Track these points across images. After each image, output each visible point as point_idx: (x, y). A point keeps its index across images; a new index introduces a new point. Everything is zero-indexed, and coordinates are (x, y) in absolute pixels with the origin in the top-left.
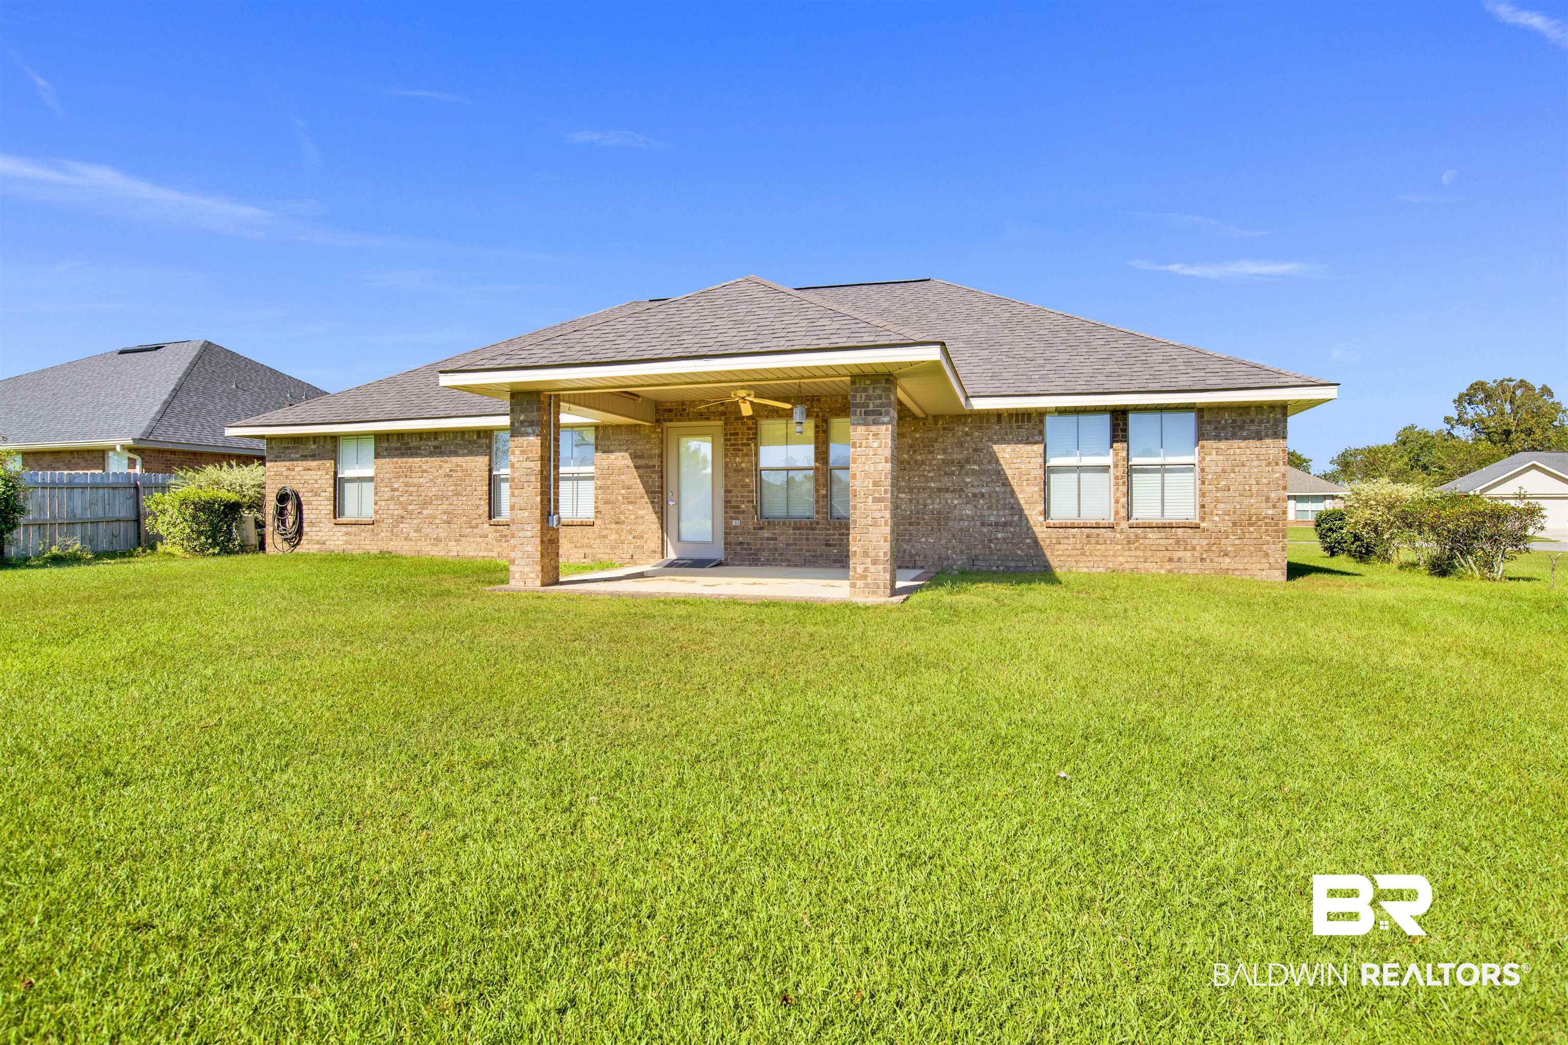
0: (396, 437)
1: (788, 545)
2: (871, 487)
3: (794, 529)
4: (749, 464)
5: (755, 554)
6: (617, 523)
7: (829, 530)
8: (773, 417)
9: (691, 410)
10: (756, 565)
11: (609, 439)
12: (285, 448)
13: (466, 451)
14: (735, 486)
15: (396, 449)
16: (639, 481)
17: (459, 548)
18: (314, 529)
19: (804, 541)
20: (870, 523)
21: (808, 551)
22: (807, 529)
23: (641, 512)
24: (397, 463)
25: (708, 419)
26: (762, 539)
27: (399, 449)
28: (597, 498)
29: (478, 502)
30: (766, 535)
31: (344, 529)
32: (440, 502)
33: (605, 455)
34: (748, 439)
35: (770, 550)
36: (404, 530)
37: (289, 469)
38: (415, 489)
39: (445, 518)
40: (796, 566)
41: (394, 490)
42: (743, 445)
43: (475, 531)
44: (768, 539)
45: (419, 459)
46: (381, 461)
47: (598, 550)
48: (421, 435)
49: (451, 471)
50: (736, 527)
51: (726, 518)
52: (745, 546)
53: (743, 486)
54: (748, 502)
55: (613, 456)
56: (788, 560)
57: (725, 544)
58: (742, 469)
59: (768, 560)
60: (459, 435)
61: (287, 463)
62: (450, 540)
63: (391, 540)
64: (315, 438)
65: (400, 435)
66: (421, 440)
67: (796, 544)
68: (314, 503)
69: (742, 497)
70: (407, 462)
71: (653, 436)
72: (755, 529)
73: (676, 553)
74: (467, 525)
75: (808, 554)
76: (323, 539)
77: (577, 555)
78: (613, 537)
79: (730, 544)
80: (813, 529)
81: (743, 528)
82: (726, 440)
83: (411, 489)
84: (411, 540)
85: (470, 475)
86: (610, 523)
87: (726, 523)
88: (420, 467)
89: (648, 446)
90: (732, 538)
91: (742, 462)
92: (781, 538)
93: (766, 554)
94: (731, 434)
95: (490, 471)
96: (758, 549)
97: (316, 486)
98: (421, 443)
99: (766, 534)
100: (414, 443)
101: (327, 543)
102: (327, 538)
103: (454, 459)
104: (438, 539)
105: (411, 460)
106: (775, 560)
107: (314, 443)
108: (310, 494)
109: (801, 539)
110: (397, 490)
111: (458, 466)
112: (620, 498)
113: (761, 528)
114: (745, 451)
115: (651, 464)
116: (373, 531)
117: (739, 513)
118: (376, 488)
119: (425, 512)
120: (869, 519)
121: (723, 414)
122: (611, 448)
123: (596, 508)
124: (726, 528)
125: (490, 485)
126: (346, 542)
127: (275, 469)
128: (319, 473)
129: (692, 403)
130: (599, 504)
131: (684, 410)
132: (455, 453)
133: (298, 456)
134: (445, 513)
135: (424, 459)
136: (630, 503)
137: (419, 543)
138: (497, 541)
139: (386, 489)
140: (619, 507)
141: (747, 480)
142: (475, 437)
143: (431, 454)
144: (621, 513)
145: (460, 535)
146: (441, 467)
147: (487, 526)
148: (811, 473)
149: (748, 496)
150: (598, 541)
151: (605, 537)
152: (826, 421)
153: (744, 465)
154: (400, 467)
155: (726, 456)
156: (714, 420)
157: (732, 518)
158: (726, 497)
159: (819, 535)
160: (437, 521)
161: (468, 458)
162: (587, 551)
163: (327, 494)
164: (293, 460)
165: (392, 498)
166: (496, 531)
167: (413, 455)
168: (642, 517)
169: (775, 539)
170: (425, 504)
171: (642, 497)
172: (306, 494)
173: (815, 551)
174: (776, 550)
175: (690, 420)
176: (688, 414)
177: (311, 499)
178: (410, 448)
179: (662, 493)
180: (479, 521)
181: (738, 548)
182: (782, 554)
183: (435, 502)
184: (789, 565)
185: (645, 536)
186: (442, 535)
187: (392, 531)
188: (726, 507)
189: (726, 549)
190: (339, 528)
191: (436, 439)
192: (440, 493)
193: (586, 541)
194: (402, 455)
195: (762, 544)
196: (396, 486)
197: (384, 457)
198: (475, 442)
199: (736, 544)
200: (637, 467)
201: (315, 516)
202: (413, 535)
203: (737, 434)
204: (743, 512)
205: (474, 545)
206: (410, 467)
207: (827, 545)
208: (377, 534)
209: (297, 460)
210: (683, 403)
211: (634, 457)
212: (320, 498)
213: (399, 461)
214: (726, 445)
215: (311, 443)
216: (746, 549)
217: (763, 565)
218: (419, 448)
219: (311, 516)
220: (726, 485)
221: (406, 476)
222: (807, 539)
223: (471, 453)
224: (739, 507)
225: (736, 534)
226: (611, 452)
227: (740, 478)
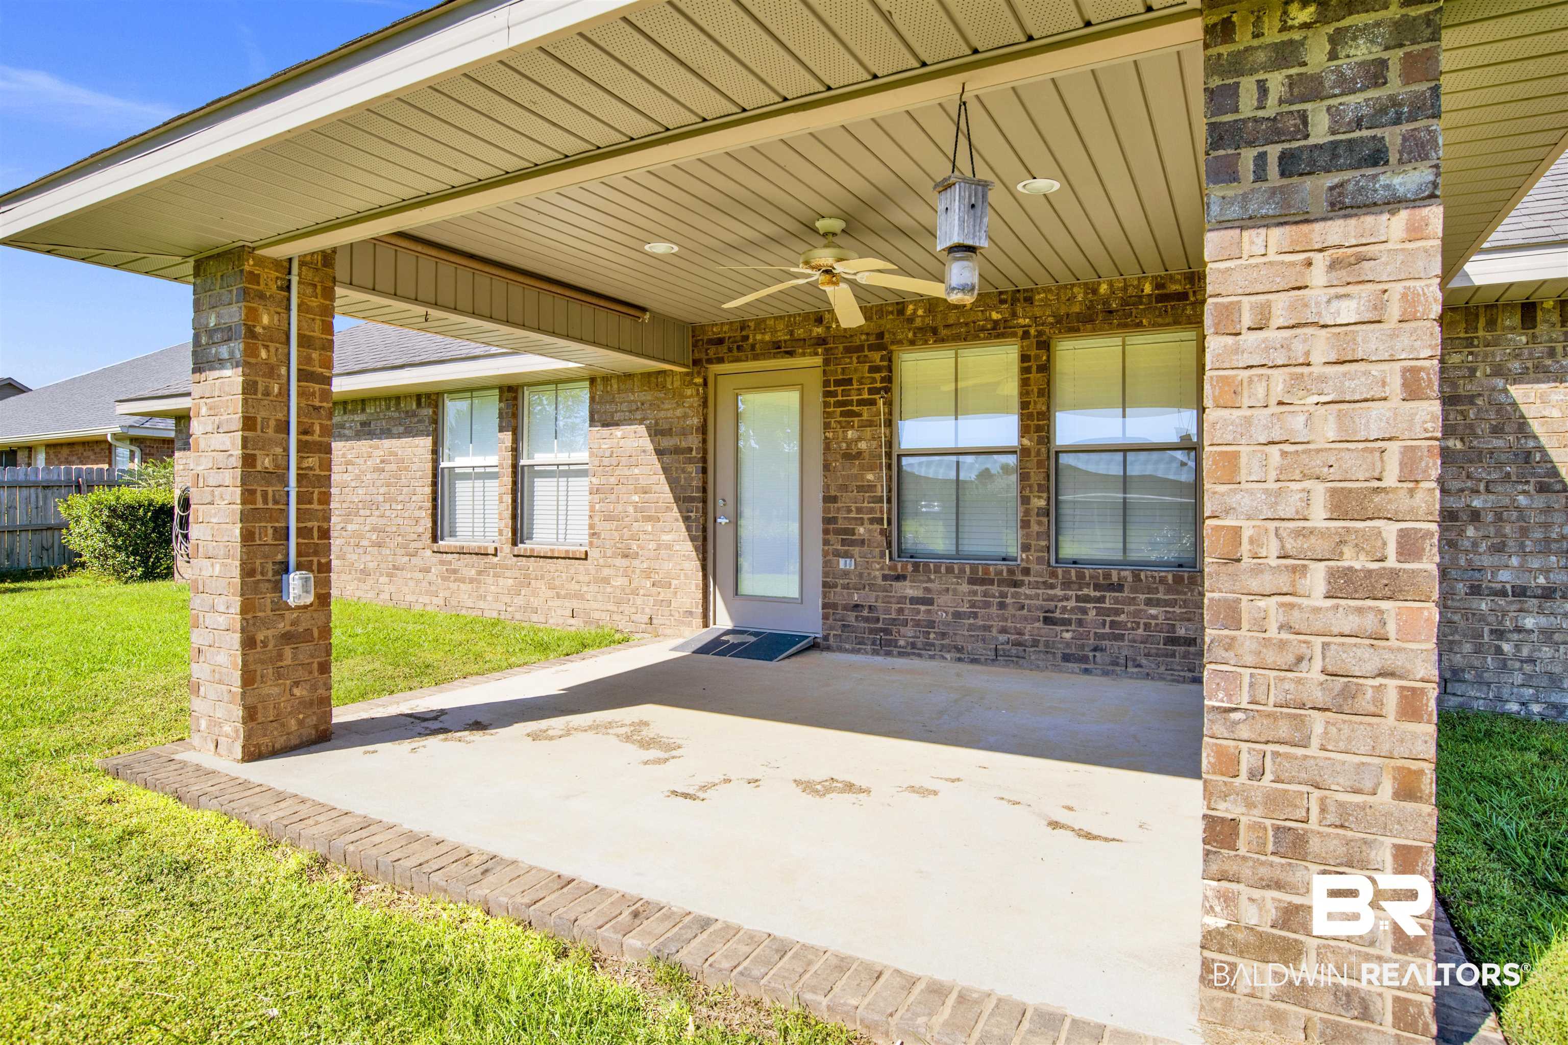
1: (957, 615)
2: (1318, 516)
3: (972, 581)
4: (874, 444)
5: (887, 631)
6: (626, 556)
7: (1052, 587)
8: (926, 342)
9: (759, 337)
10: (888, 654)
11: (613, 401)
13: (401, 429)
14: (844, 488)
16: (663, 477)
17: (393, 588)
19: (994, 610)
20: (1318, 697)
21: (1003, 631)
22: (1001, 582)
23: (666, 537)
25: (790, 354)
26: (902, 599)
28: (592, 509)
29: (417, 513)
30: (910, 592)
32: (368, 512)
33: (605, 431)
34: (871, 391)
35: (917, 624)
39: (374, 538)
40: (974, 661)
42: (861, 403)
43: (414, 560)
44: (914, 601)
47: (595, 605)
49: (382, 462)
50: (846, 573)
51: (825, 554)
52: (865, 613)
53: (860, 489)
54: (872, 521)
55: (618, 432)
56: (959, 650)
57: (825, 606)
58: (859, 454)
59: (913, 646)
60: (393, 403)
62: (381, 575)
66: (345, 413)
67: (975, 615)
69: (859, 510)
71: (689, 392)
72: (885, 577)
73: (732, 617)
74: (403, 551)
75: (1003, 638)
77: (559, 612)
78: (619, 582)
79: (834, 606)
80: (1016, 584)
81: (861, 575)
82: (827, 394)
85: (406, 469)
86: (614, 556)
87: (826, 564)
89: (679, 412)
90: (839, 596)
91: (860, 439)
92: (942, 600)
93: (909, 631)
94: (838, 383)
95: (435, 462)
96: (893, 622)
98: (345, 418)
99: (909, 589)
103: (387, 443)
106: (929, 646)
109: (987, 605)
111: (391, 453)
112: (631, 509)
113: (900, 578)
114: (865, 416)
115: (684, 445)
117: (852, 543)
119: (350, 527)
120: (1313, 673)
121: (821, 341)
122: (617, 417)
123: (591, 527)
124: (826, 574)
125: (434, 484)
129: (760, 323)
130: (596, 519)
131: (746, 338)
132: (387, 433)
134: (374, 530)
136: (649, 519)
138: (444, 579)
140: (629, 527)
141: (870, 477)
142: (414, 406)
143: (358, 436)
144: (633, 538)
145: (394, 567)
146: (370, 455)
147: (428, 553)
148: (1012, 460)
149: (872, 510)
150: (593, 588)
151: (606, 581)
152: (1045, 345)
153: (863, 445)
155: (827, 426)
156: (804, 355)
157: (838, 554)
158: (826, 510)
159: (1028, 597)
160: (365, 543)
161: (404, 440)
162: (576, 604)
166: (442, 563)
168: (669, 547)
169: (929, 602)
171: (668, 509)
173: (1020, 633)
174: (931, 624)
175: (756, 358)
176: (753, 347)
179: (704, 501)
180: (419, 545)
181: (851, 616)
182: (943, 635)
183: (362, 512)
184: (960, 660)
185: (674, 582)
186: (372, 565)
188: (826, 532)
189: (825, 617)
192: (368, 498)
193: (574, 586)
195: (900, 611)
198: (414, 415)
199: (845, 608)
200: (659, 452)
203: (849, 382)
204: (863, 542)
205: (412, 584)
207: (1047, 621)
210: (743, 326)
211: (656, 432)
214: (826, 405)
216: (867, 620)
217: (901, 654)
218: (342, 426)
220: (827, 487)
222: (1002, 606)
223: (408, 431)
224: (852, 532)
225: (846, 587)
226: (617, 424)
227: (855, 471)
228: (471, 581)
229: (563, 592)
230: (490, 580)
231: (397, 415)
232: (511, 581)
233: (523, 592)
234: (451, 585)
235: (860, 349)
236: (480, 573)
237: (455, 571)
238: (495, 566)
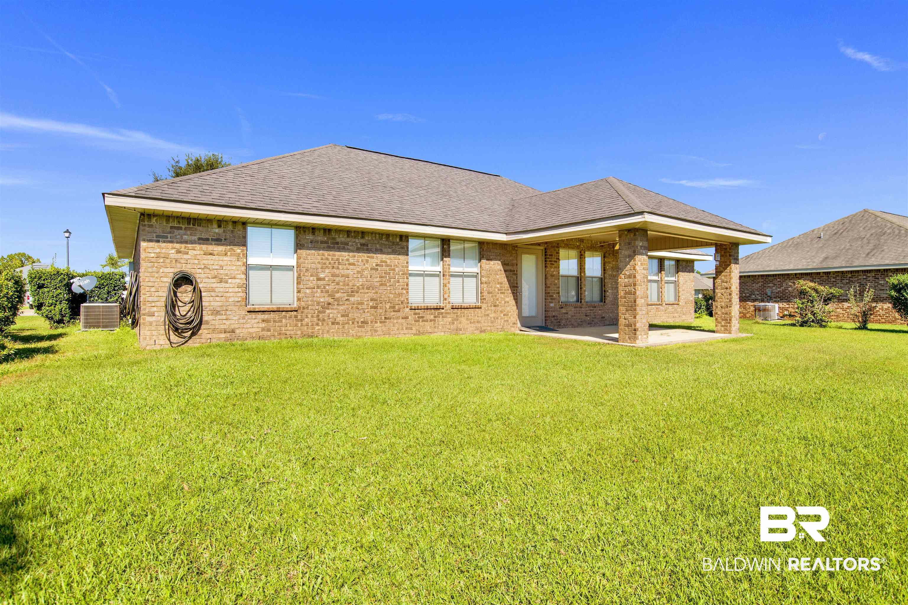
0: (322, 231)
1: (571, 317)
3: (575, 308)
4: (557, 272)
5: (559, 322)
6: (495, 306)
7: (586, 308)
8: (566, 247)
10: (560, 328)
11: (490, 251)
12: (172, 227)
13: (390, 250)
14: (551, 284)
15: (322, 242)
16: (506, 279)
17: (384, 329)
18: (219, 317)
21: (579, 319)
23: (507, 299)
24: (323, 255)
25: (539, 245)
27: (326, 242)
28: (483, 290)
29: (400, 291)
31: (260, 316)
33: (488, 262)
34: (556, 258)
36: (331, 315)
37: (178, 252)
38: (342, 279)
39: (371, 304)
40: (575, 327)
41: (319, 279)
42: (555, 261)
43: (398, 314)
44: (565, 313)
45: (347, 254)
46: (303, 252)
47: (483, 325)
48: (349, 232)
49: (377, 265)
50: (552, 307)
51: (546, 303)
52: (556, 318)
53: (555, 284)
54: (557, 293)
55: (492, 263)
56: (572, 325)
57: (545, 317)
58: (554, 275)
60: (384, 237)
61: (177, 246)
62: (376, 322)
63: (318, 324)
64: (221, 222)
65: (327, 230)
66: (348, 236)
67: (575, 316)
68: (217, 290)
69: (554, 290)
70: (334, 255)
71: (514, 252)
72: (559, 308)
74: (392, 310)
76: (233, 327)
77: (471, 329)
78: (492, 315)
79: (549, 317)
80: (581, 308)
81: (555, 308)
82: (546, 258)
83: (337, 279)
84: (338, 323)
85: (394, 270)
86: (491, 306)
87: (546, 305)
88: (348, 260)
89: (511, 258)
90: (550, 314)
91: (554, 271)
92: (570, 313)
93: (564, 321)
94: (550, 255)
96: (561, 319)
97: (222, 272)
98: (349, 239)
99: (564, 311)
100: (341, 238)
101: (237, 331)
102: (236, 326)
103: (380, 256)
104: (365, 322)
105: (337, 253)
106: (566, 325)
107: (219, 226)
108: (214, 280)
109: (577, 313)
110: (323, 279)
111: (382, 262)
112: (497, 290)
113: (562, 308)
114: (555, 265)
115: (512, 269)
116: (296, 317)
117: (552, 299)
118: (299, 277)
119: (352, 299)
121: (546, 243)
122: (491, 257)
123: (483, 296)
124: (546, 308)
126: (263, 329)
127: (158, 250)
128: (225, 258)
130: (484, 293)
132: (381, 252)
133: (196, 238)
134: (372, 300)
135: (351, 254)
136: (501, 293)
137: (346, 326)
138: (414, 321)
139: (312, 278)
140: (496, 296)
141: (556, 281)
142: (398, 240)
143: (358, 250)
144: (497, 300)
145: (386, 318)
146: (367, 261)
147: (408, 310)
149: (556, 290)
150: (484, 318)
151: (488, 315)
152: (583, 253)
153: (554, 273)
154: (327, 259)
155: (546, 267)
156: (541, 246)
157: (550, 302)
158: (546, 290)
159: (583, 311)
160: (365, 307)
161: (392, 256)
162: (476, 325)
163: (238, 281)
164: (186, 242)
165: (318, 287)
166: (415, 314)
167: (339, 250)
168: (508, 302)
169: (567, 313)
170: (353, 292)
171: (508, 290)
172: (207, 280)
174: (567, 319)
177: (214, 285)
178: (337, 243)
179: (518, 287)
180: (402, 306)
181: (553, 319)
182: (569, 322)
183: (361, 291)
184: (572, 328)
185: (510, 314)
186: (369, 319)
187: (318, 316)
188: (546, 296)
189: (546, 320)
190: (253, 315)
191: (363, 237)
193: (476, 318)
194: (329, 248)
195: (562, 317)
196: (322, 276)
197: (309, 249)
198: (398, 244)
199: (552, 317)
200: (505, 271)
201: (220, 304)
202: (340, 319)
204: (555, 299)
205: (397, 325)
206: (338, 259)
208: (301, 320)
209: (192, 242)
211: (504, 264)
212: (227, 285)
213: (326, 253)
214: (546, 261)
215: (215, 225)
216: (556, 320)
217: (562, 328)
218: (347, 244)
219: (212, 304)
220: (547, 284)
221: (333, 267)
223: (394, 252)
224: (552, 296)
225: (552, 311)
226: (491, 260)
227: (553, 280)
228: (431, 321)
229: (472, 321)
230: (440, 319)
231: (387, 243)
232: (450, 319)
233: (455, 323)
234: (421, 323)
235: (554, 247)
236: (435, 317)
237: (422, 317)
238: (442, 313)
